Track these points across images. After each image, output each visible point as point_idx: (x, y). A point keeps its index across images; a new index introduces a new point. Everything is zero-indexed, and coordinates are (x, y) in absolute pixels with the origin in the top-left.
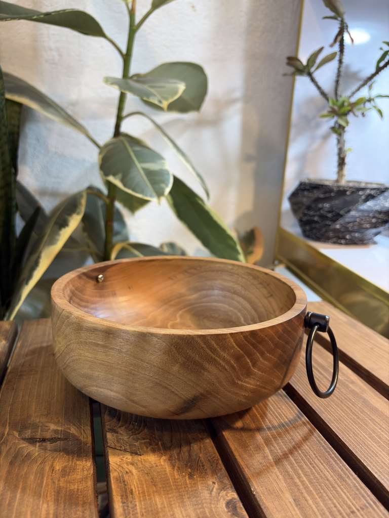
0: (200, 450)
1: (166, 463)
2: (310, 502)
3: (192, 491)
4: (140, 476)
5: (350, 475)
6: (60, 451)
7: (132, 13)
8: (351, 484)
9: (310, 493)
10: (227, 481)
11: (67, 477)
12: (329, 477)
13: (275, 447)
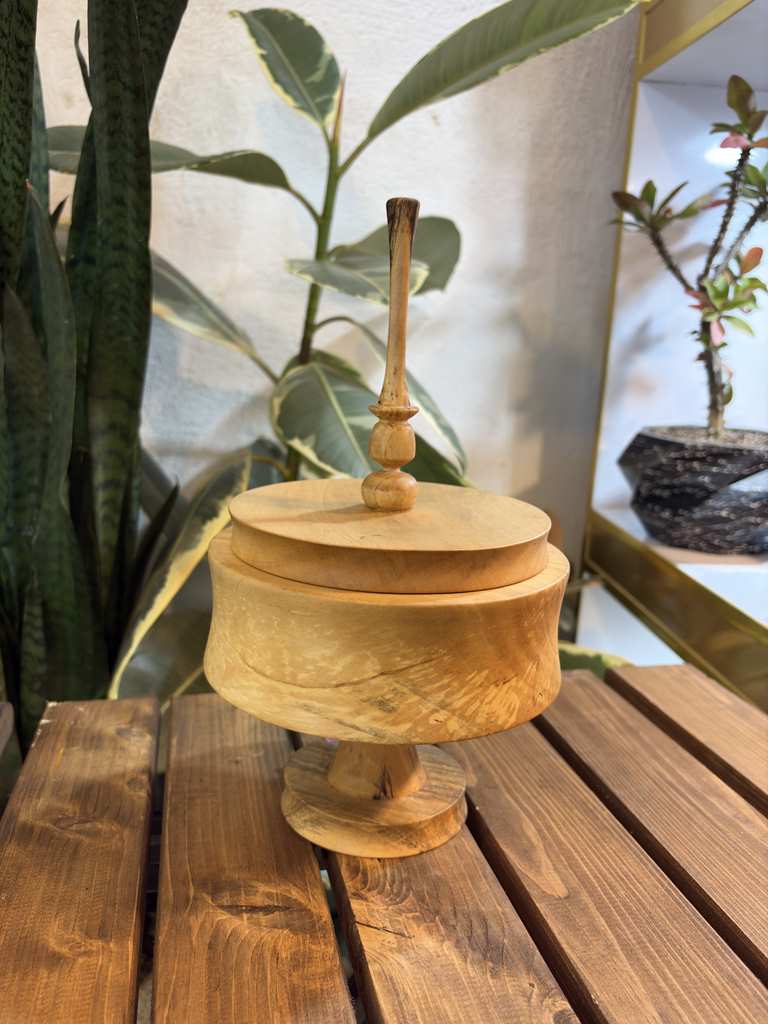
0: (503, 932)
1: (453, 953)
2: (686, 1018)
3: (499, 997)
4: (416, 970)
5: (747, 979)
6: (282, 928)
7: (333, 147)
8: (749, 992)
9: (683, 1004)
10: (552, 982)
11: (301, 969)
12: (714, 979)
13: (623, 930)
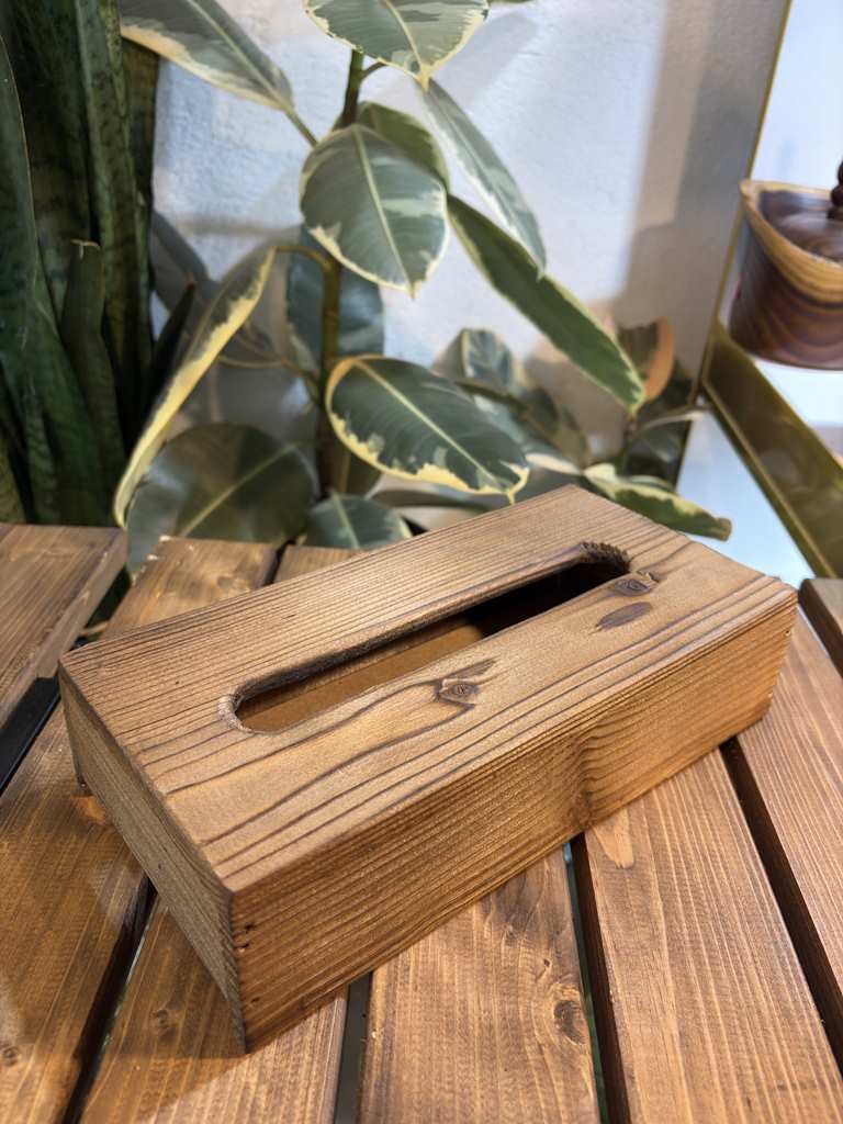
0: (540, 894)
2: (710, 1046)
5: (806, 1015)
8: (802, 1034)
9: (714, 1027)
12: (764, 1008)
13: (679, 921)
